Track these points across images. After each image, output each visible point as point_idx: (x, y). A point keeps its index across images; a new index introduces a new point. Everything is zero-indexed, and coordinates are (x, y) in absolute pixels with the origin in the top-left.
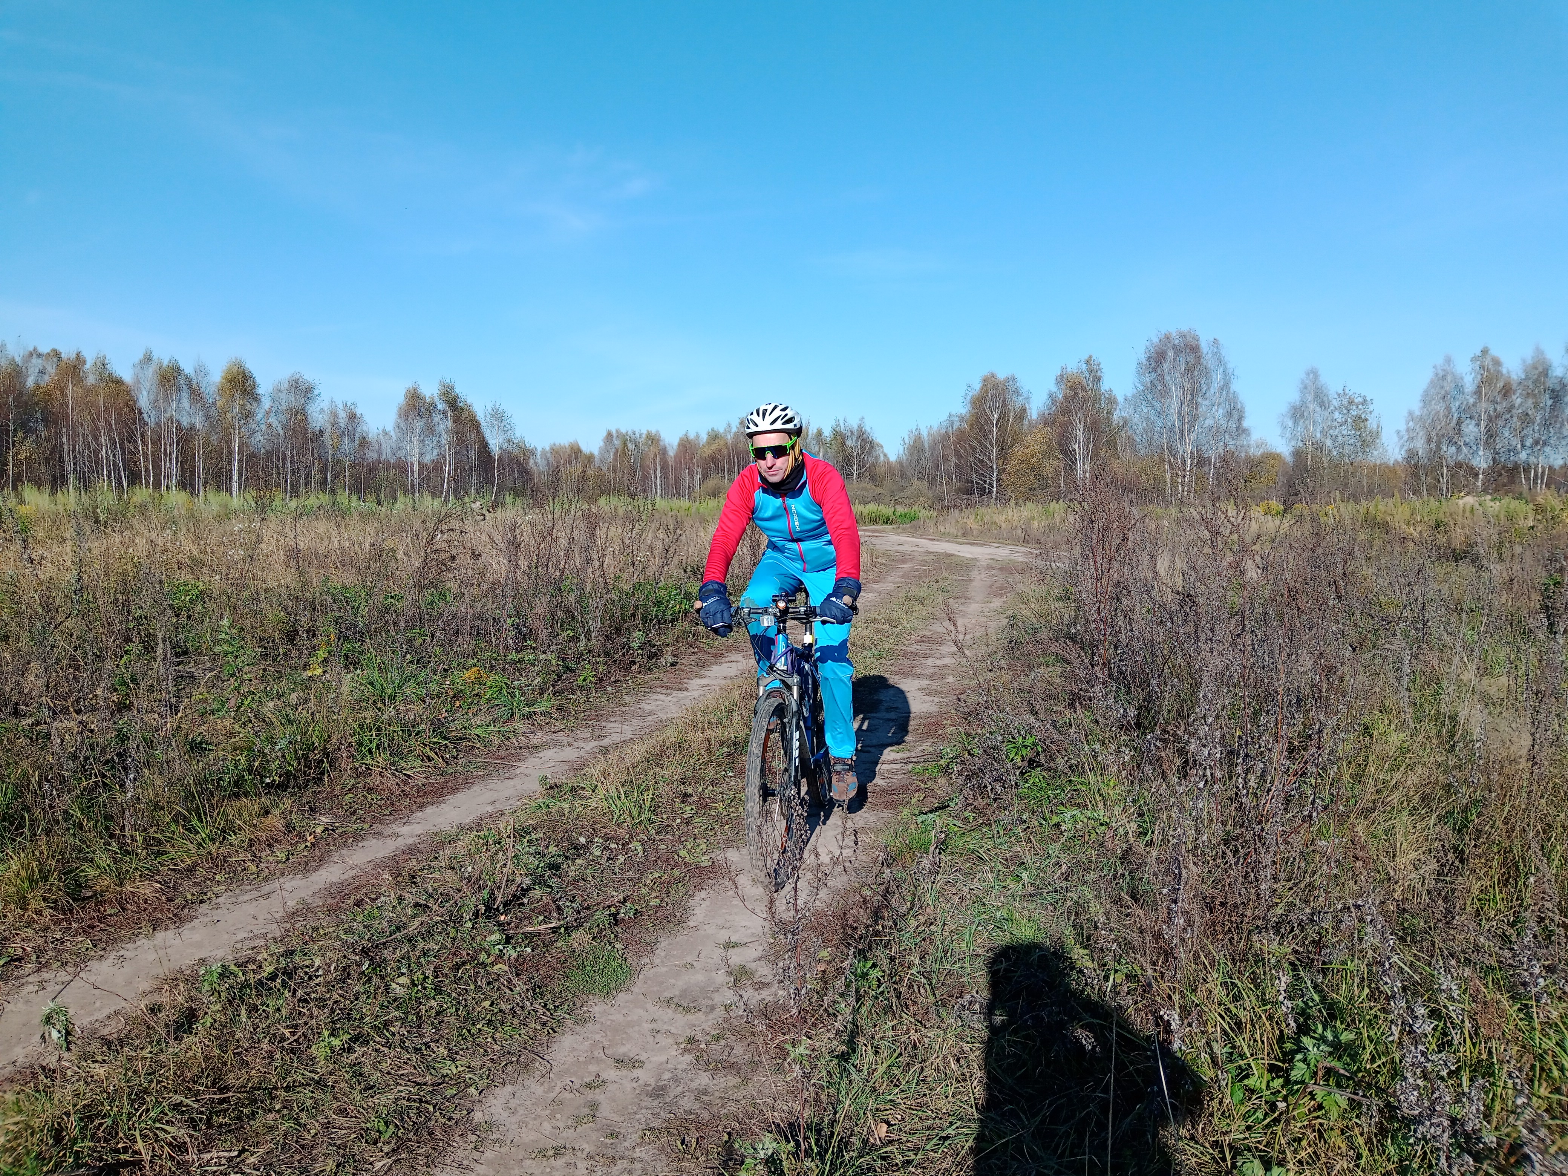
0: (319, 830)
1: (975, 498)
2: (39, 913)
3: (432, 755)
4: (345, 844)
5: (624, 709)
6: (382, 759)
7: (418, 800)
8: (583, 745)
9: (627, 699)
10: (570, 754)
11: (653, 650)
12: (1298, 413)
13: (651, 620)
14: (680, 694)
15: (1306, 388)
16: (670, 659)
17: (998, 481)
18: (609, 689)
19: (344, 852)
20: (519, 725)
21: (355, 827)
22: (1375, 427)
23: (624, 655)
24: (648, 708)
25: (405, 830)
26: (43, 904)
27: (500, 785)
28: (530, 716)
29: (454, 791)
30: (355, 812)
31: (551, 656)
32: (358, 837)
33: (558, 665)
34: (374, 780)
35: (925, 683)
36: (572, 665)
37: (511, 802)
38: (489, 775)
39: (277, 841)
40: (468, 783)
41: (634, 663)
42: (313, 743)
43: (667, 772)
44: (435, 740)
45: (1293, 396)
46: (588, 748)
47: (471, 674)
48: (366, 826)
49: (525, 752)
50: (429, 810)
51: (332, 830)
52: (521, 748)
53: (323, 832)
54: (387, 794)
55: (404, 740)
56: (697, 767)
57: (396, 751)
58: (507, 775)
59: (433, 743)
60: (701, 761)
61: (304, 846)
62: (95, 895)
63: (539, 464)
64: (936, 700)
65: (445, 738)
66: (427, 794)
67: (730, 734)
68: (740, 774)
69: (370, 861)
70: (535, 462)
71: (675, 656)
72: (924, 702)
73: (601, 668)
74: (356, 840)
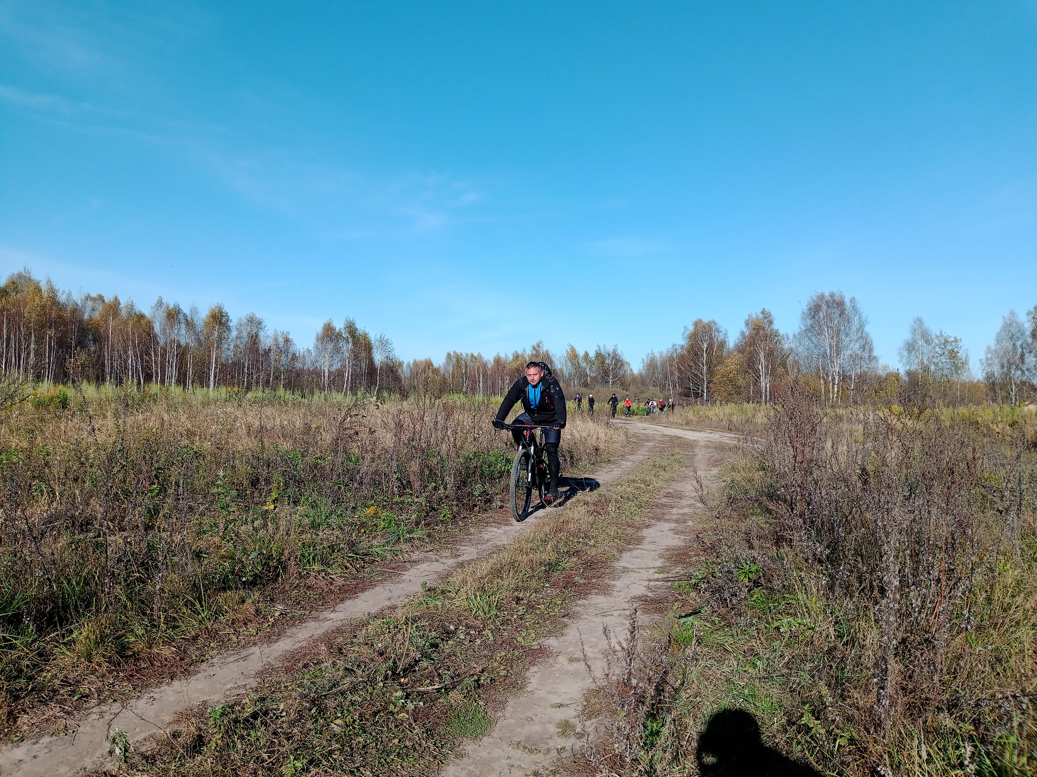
0: (277, 614)
1: (692, 399)
2: (100, 665)
3: (348, 565)
4: (294, 625)
5: (470, 537)
6: (316, 567)
7: (341, 596)
8: (446, 561)
9: (472, 530)
10: (436, 567)
11: (487, 497)
12: (910, 347)
13: (486, 477)
14: (507, 528)
15: (915, 330)
16: (499, 503)
17: (707, 388)
18: (460, 523)
19: (294, 630)
20: (405, 547)
21: (300, 613)
22: (964, 357)
23: (469, 500)
24: (486, 537)
25: (333, 615)
26: (102, 659)
27: (392, 587)
28: (410, 540)
29: (363, 590)
30: (299, 602)
31: (422, 500)
32: (302, 620)
33: (426, 506)
34: (311, 581)
35: (673, 525)
36: (435, 506)
37: (401, 599)
38: (385, 580)
39: (250, 621)
40: (372, 585)
41: (476, 505)
42: (272, 555)
43: (506, 583)
44: (351, 555)
45: (907, 336)
46: (449, 564)
47: (371, 511)
48: (307, 613)
49: (408, 565)
50: (348, 603)
51: (285, 614)
52: (405, 562)
53: (279, 616)
54: (320, 591)
55: (330, 555)
56: (525, 579)
57: (325, 562)
58: (397, 580)
59: (349, 557)
60: (527, 576)
61: (267, 625)
62: (134, 654)
63: (405, 373)
64: (682, 537)
65: (356, 554)
66: (346, 591)
67: (545, 557)
68: (553, 585)
69: (311, 637)
70: (402, 371)
71: (501, 501)
72: (674, 538)
73: (455, 509)
74: (301, 622)
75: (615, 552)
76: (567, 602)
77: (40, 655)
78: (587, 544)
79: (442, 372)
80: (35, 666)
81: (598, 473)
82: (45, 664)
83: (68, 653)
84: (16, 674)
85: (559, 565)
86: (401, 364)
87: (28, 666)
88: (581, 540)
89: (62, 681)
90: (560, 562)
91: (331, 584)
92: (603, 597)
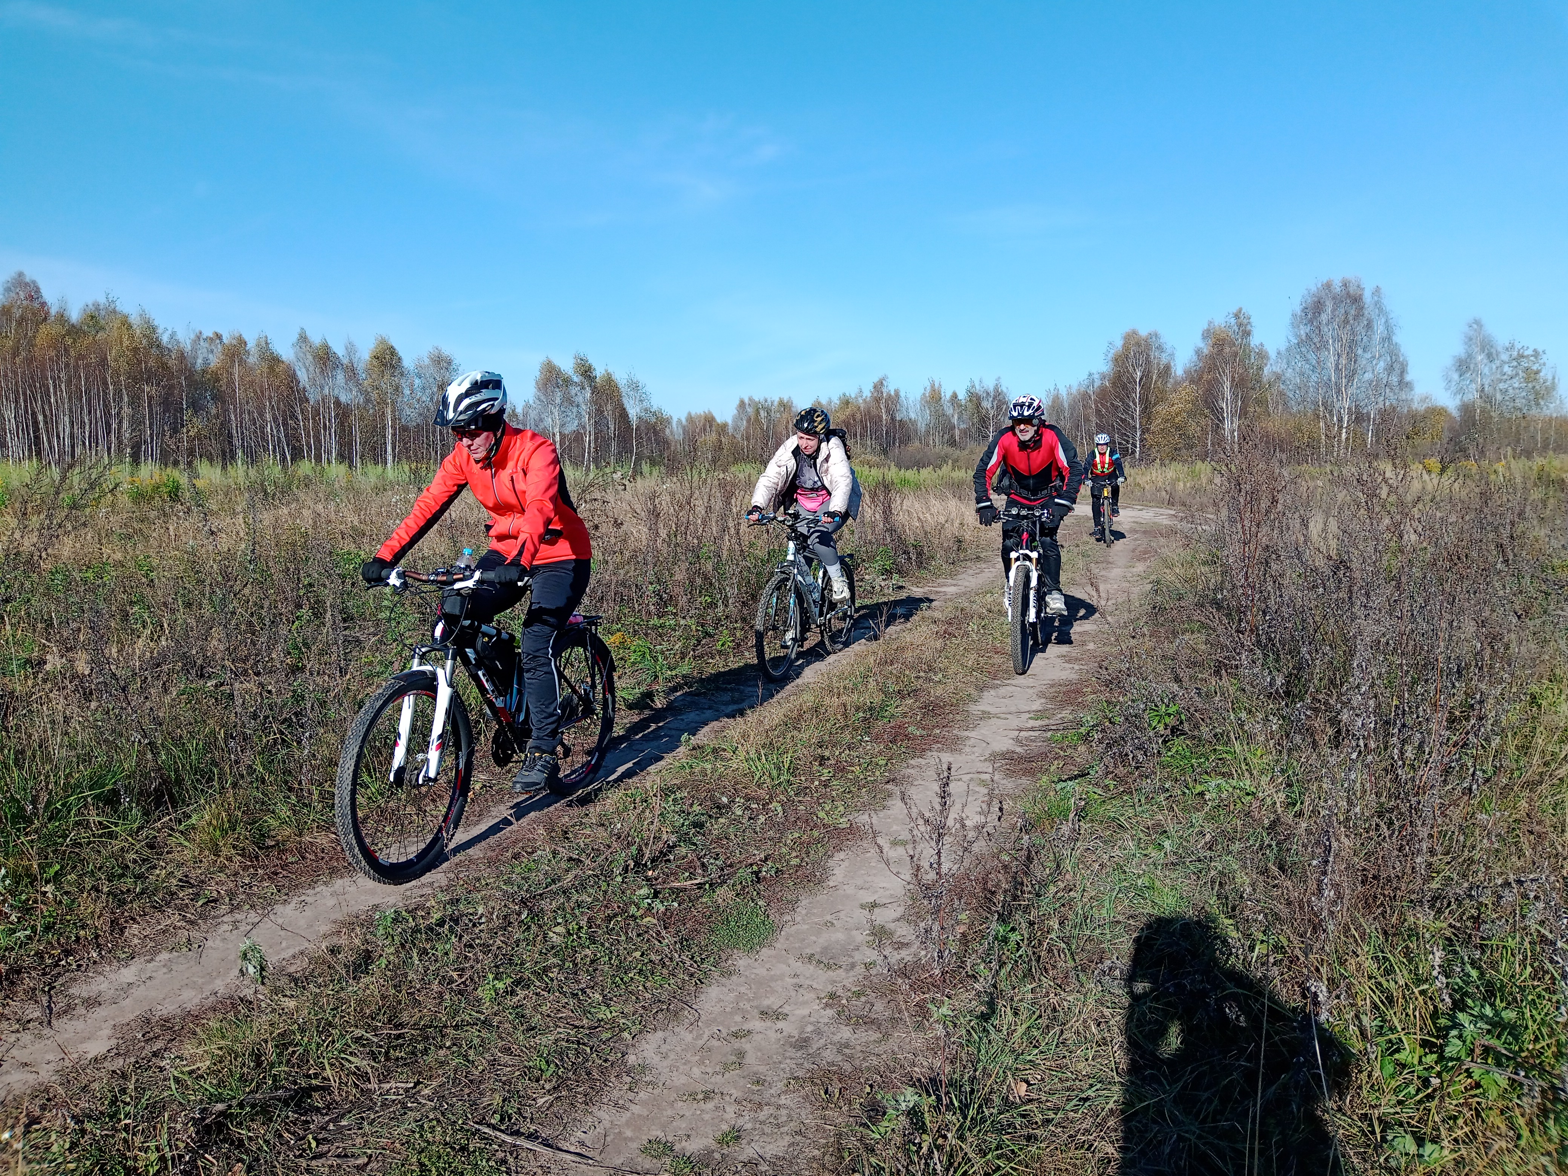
0: (477, 787)
2: (230, 859)
4: (502, 801)
10: (709, 716)
12: (1463, 366)
15: (1471, 339)
17: (1141, 441)
18: (747, 653)
20: (662, 689)
22: (1550, 378)
26: (233, 852)
27: (644, 746)
28: (672, 679)
31: (691, 622)
33: (697, 630)
35: (1065, 650)
36: (710, 630)
43: (805, 736)
45: (1458, 349)
46: (727, 711)
47: (616, 638)
49: (668, 714)
51: (490, 787)
52: (664, 710)
53: (481, 788)
58: (651, 736)
62: (278, 844)
63: (675, 433)
64: (1077, 667)
67: (866, 699)
68: (876, 739)
70: (672, 432)
72: (1064, 669)
73: (738, 634)
75: (972, 690)
76: (894, 761)
77: (151, 846)
78: (931, 680)
79: (731, 431)
80: (144, 860)
81: (959, 577)
82: (158, 859)
83: (186, 844)
84: (120, 871)
85: (886, 711)
86: (668, 421)
87: (135, 861)
88: (922, 674)
89: (180, 880)
90: (888, 706)
92: (948, 754)
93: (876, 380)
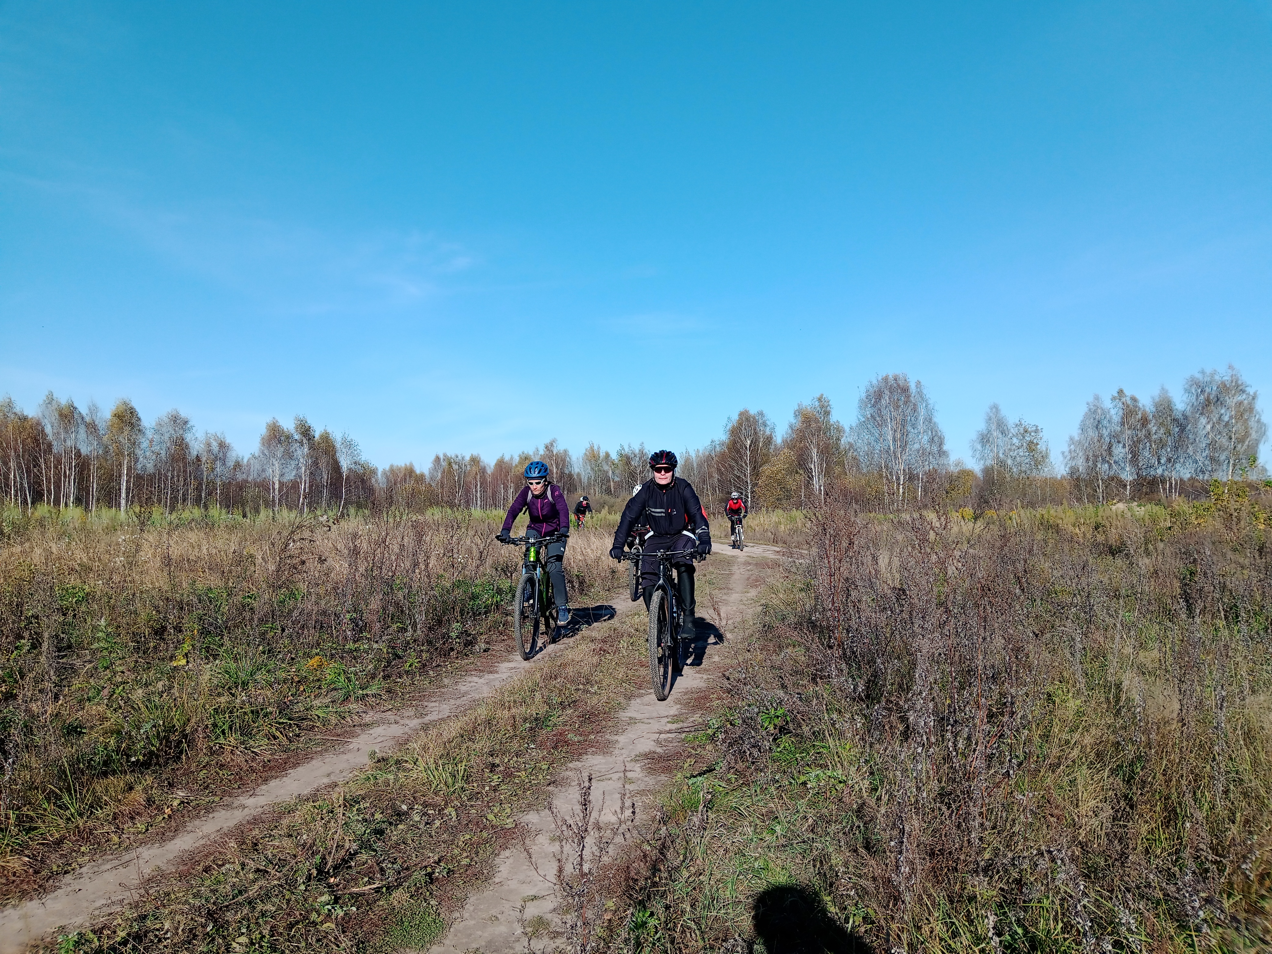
0: (176, 803)
3: (278, 734)
4: (198, 816)
5: (443, 690)
6: (234, 739)
7: (263, 775)
8: (408, 722)
9: (446, 681)
10: (396, 730)
11: (469, 638)
13: (468, 613)
14: (491, 676)
15: (990, 419)
16: (483, 646)
17: (751, 495)
18: (431, 673)
19: (197, 822)
20: (353, 706)
21: (207, 800)
22: (1045, 449)
23: (444, 644)
24: (463, 688)
25: (250, 802)
27: (335, 759)
28: (364, 697)
29: (295, 765)
30: (208, 786)
31: (382, 646)
32: (209, 809)
33: (388, 653)
34: (226, 758)
36: (399, 653)
37: (344, 774)
38: (326, 750)
40: (308, 757)
41: (453, 650)
42: (174, 726)
43: (478, 746)
44: (281, 721)
46: (411, 725)
47: (314, 662)
48: (217, 799)
49: (358, 730)
50: (273, 783)
51: (187, 803)
52: (354, 726)
53: (179, 805)
54: (237, 769)
55: (253, 722)
56: (504, 741)
57: (246, 732)
58: (341, 750)
59: (280, 723)
60: (507, 735)
61: (162, 818)
63: (380, 482)
64: (705, 677)
65: (290, 719)
66: (271, 769)
67: (532, 711)
68: (540, 746)
69: (218, 831)
70: (376, 480)
71: (488, 643)
72: (695, 679)
73: (425, 655)
74: (208, 812)
75: (621, 700)
76: (555, 765)
78: (588, 692)
79: (428, 479)
81: (613, 601)
85: (550, 720)
86: (374, 472)
88: (581, 686)
90: (551, 716)
91: (253, 759)
92: (601, 757)
93: (547, 441)
